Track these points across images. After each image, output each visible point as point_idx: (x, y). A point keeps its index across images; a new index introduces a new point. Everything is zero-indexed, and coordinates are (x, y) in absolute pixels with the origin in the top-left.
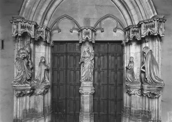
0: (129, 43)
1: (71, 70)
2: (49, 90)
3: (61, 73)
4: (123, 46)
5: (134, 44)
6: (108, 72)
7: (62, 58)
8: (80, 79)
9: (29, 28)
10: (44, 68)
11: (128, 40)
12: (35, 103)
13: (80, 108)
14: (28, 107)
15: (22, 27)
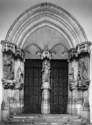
0: (71, 60)
1: (36, 77)
2: (23, 89)
3: (30, 79)
4: (68, 63)
5: (74, 61)
6: (59, 79)
7: (31, 70)
8: (42, 80)
9: (12, 48)
10: (20, 73)
11: (70, 58)
12: (15, 94)
13: (42, 100)
14: (10, 96)
15: (8, 46)
